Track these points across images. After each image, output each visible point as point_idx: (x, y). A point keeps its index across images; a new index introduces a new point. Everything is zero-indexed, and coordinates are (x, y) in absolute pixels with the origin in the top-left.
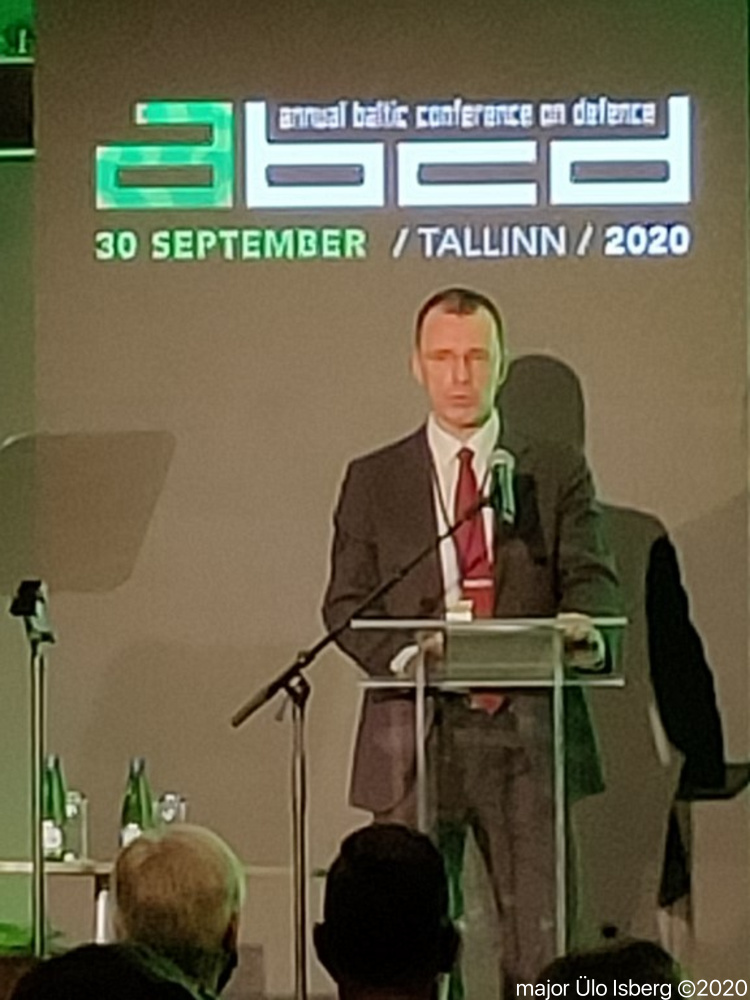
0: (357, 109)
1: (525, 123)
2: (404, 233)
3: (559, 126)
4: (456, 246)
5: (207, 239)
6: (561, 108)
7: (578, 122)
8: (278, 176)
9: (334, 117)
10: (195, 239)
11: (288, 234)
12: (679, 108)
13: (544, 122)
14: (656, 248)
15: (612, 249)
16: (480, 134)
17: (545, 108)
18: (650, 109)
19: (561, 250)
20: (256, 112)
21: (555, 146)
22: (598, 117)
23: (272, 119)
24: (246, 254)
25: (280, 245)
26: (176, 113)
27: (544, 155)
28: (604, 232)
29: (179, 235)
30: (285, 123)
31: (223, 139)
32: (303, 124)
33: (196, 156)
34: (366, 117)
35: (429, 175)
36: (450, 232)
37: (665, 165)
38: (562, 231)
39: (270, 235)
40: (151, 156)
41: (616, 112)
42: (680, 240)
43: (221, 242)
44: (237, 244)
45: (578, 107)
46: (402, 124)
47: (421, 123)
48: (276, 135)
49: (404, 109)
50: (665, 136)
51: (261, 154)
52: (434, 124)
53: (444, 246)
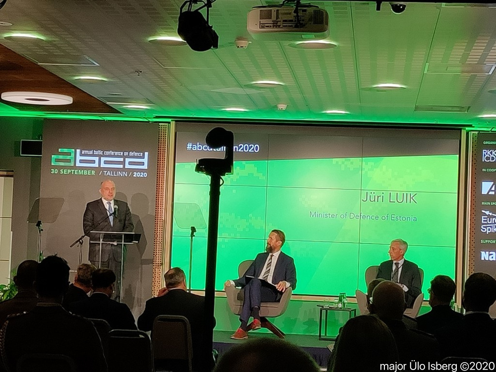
0: (95, 151)
1: (122, 155)
2: (101, 171)
4: (109, 174)
5: (69, 171)
6: (127, 153)
8: (81, 161)
9: (91, 152)
10: (67, 171)
11: (82, 171)
12: (146, 154)
13: (125, 155)
14: (141, 176)
15: (134, 176)
16: (114, 156)
17: (125, 153)
19: (126, 175)
20: (78, 151)
21: (126, 159)
23: (81, 152)
24: (76, 174)
26: (66, 150)
27: (124, 160)
28: (133, 173)
29: (65, 170)
30: (83, 153)
31: (73, 155)
33: (68, 157)
34: (96, 153)
35: (106, 162)
36: (109, 172)
38: (127, 172)
39: (80, 171)
40: (61, 157)
41: (136, 154)
42: (145, 175)
43: (72, 171)
44: (74, 172)
47: (105, 154)
48: (81, 155)
50: (144, 158)
51: (79, 158)
52: (107, 154)
53: (108, 174)
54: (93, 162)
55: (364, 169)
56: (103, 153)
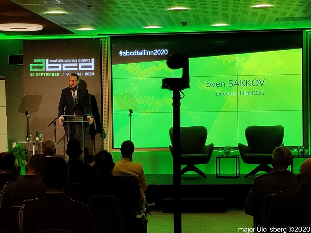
1: (76, 61)
2: (63, 73)
6: (80, 60)
7: (82, 61)
8: (50, 67)
9: (56, 61)
10: (41, 74)
12: (93, 60)
14: (90, 75)
15: (86, 75)
16: (71, 63)
17: (78, 60)
18: (89, 60)
19: (80, 75)
20: (47, 60)
21: (80, 64)
24: (46, 76)
25: (50, 75)
26: (39, 60)
27: (78, 65)
28: (85, 73)
29: (39, 74)
30: (50, 62)
31: (44, 63)
32: (52, 62)
33: (41, 65)
34: (59, 61)
35: (66, 67)
36: (68, 73)
37: (91, 66)
38: (80, 73)
40: (36, 65)
41: (86, 60)
42: (93, 74)
45: (82, 60)
46: (63, 62)
47: (65, 62)
49: (63, 60)
51: (48, 65)
52: (66, 62)
54: (58, 67)
55: (239, 62)
56: (64, 61)
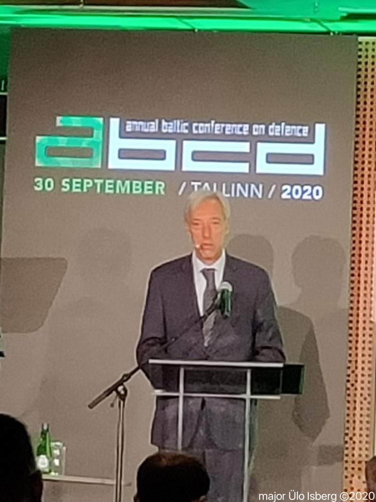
0: (164, 123)
1: (245, 133)
2: (184, 184)
3: (262, 135)
5: (88, 183)
6: (263, 127)
7: (271, 134)
8: (124, 154)
9: (153, 127)
11: (128, 183)
12: (320, 129)
13: (255, 133)
14: (305, 196)
15: (284, 196)
16: (223, 138)
17: (255, 126)
18: (306, 129)
19: (260, 196)
20: (115, 123)
21: (260, 145)
22: (281, 132)
23: (122, 127)
24: (107, 191)
25: (123, 187)
26: (76, 122)
27: (254, 149)
28: (281, 188)
29: (74, 181)
30: (129, 129)
31: (98, 135)
32: (138, 129)
33: (85, 142)
34: (168, 127)
35: (197, 156)
36: (206, 185)
37: (312, 156)
38: (261, 186)
39: (119, 182)
40: (62, 142)
41: (289, 130)
42: (318, 193)
43: (95, 185)
44: (103, 186)
45: (270, 127)
46: (186, 131)
47: (195, 132)
48: (123, 134)
49: (186, 124)
50: (313, 142)
51: (116, 143)
52: (200, 132)
54: (160, 155)
